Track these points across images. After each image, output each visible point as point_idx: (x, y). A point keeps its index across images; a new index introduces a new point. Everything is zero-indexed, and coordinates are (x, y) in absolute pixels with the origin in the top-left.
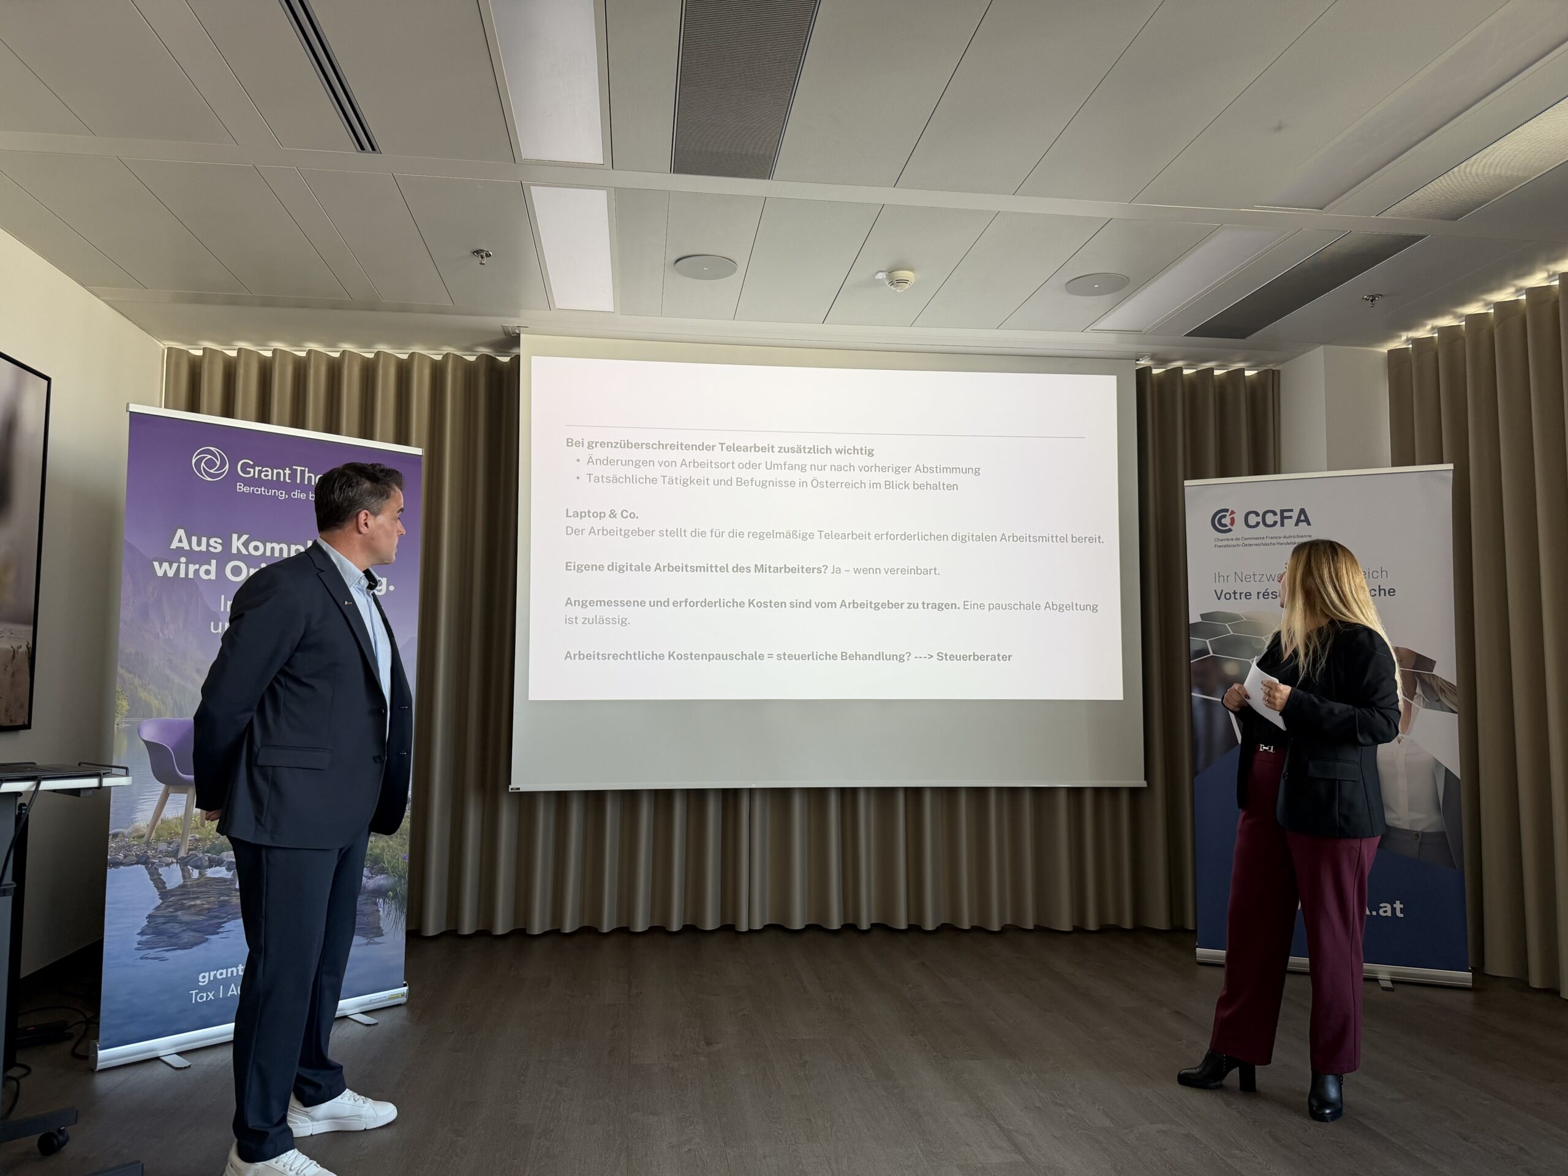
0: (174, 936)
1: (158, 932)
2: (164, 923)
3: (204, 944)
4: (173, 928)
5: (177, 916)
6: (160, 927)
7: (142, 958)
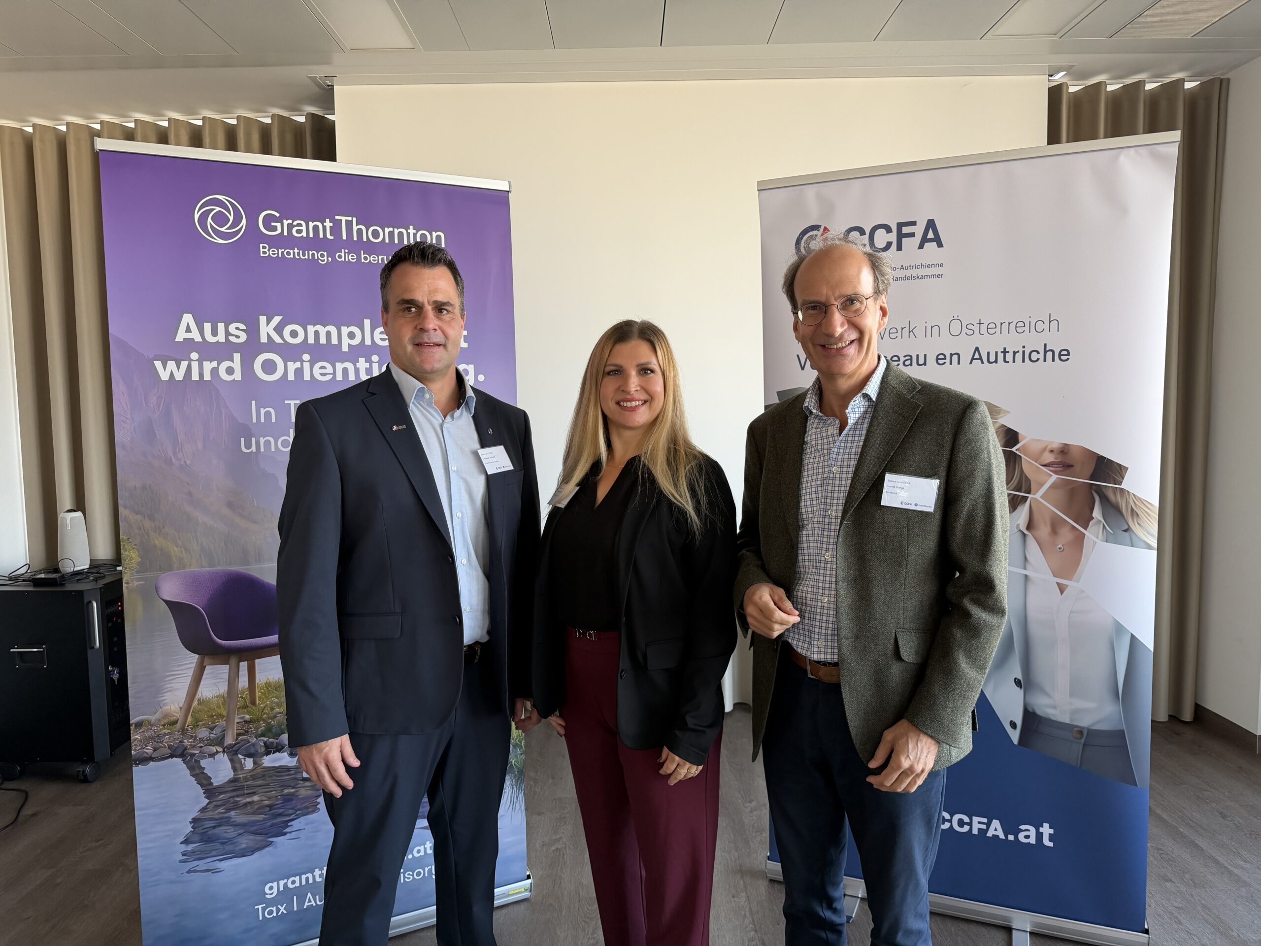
0: (230, 841)
1: (207, 839)
2: (214, 827)
3: (267, 849)
4: (226, 832)
5: (229, 818)
6: (210, 833)
7: (189, 872)
